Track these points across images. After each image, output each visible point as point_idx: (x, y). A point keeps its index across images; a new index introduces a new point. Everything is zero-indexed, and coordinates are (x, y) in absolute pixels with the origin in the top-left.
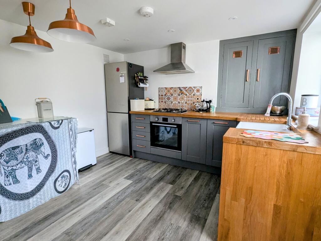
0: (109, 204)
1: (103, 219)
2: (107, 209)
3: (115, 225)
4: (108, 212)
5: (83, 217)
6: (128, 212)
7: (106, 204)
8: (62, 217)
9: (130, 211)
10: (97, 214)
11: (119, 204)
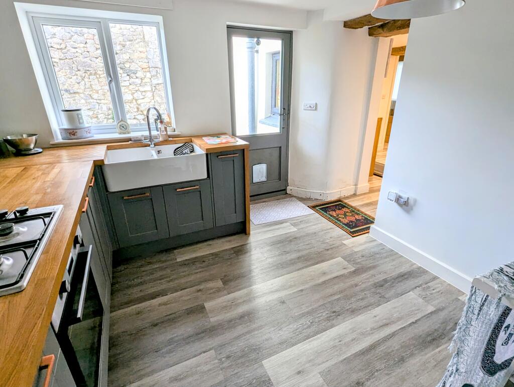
0: (329, 317)
1: (339, 296)
2: (334, 310)
3: (325, 281)
4: (331, 303)
5: (369, 312)
6: (304, 291)
7: (333, 319)
8: (404, 327)
9: (302, 291)
10: (349, 307)
11: (313, 309)
